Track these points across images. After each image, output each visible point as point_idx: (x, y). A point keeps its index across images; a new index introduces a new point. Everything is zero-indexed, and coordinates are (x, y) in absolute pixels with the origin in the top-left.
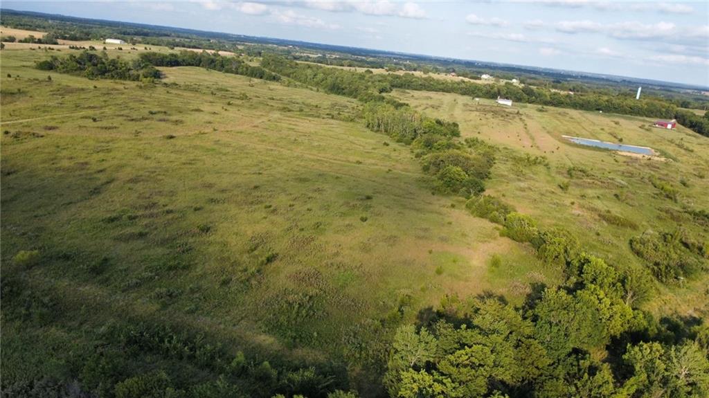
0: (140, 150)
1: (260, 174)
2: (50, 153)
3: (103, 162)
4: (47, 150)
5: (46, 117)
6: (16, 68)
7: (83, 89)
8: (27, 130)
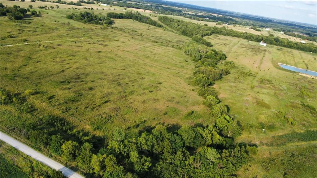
0: (85, 56)
1: (124, 70)
2: (54, 55)
3: (71, 60)
4: (54, 54)
5: (60, 40)
6: (59, 17)
7: (79, 28)
8: (51, 45)
